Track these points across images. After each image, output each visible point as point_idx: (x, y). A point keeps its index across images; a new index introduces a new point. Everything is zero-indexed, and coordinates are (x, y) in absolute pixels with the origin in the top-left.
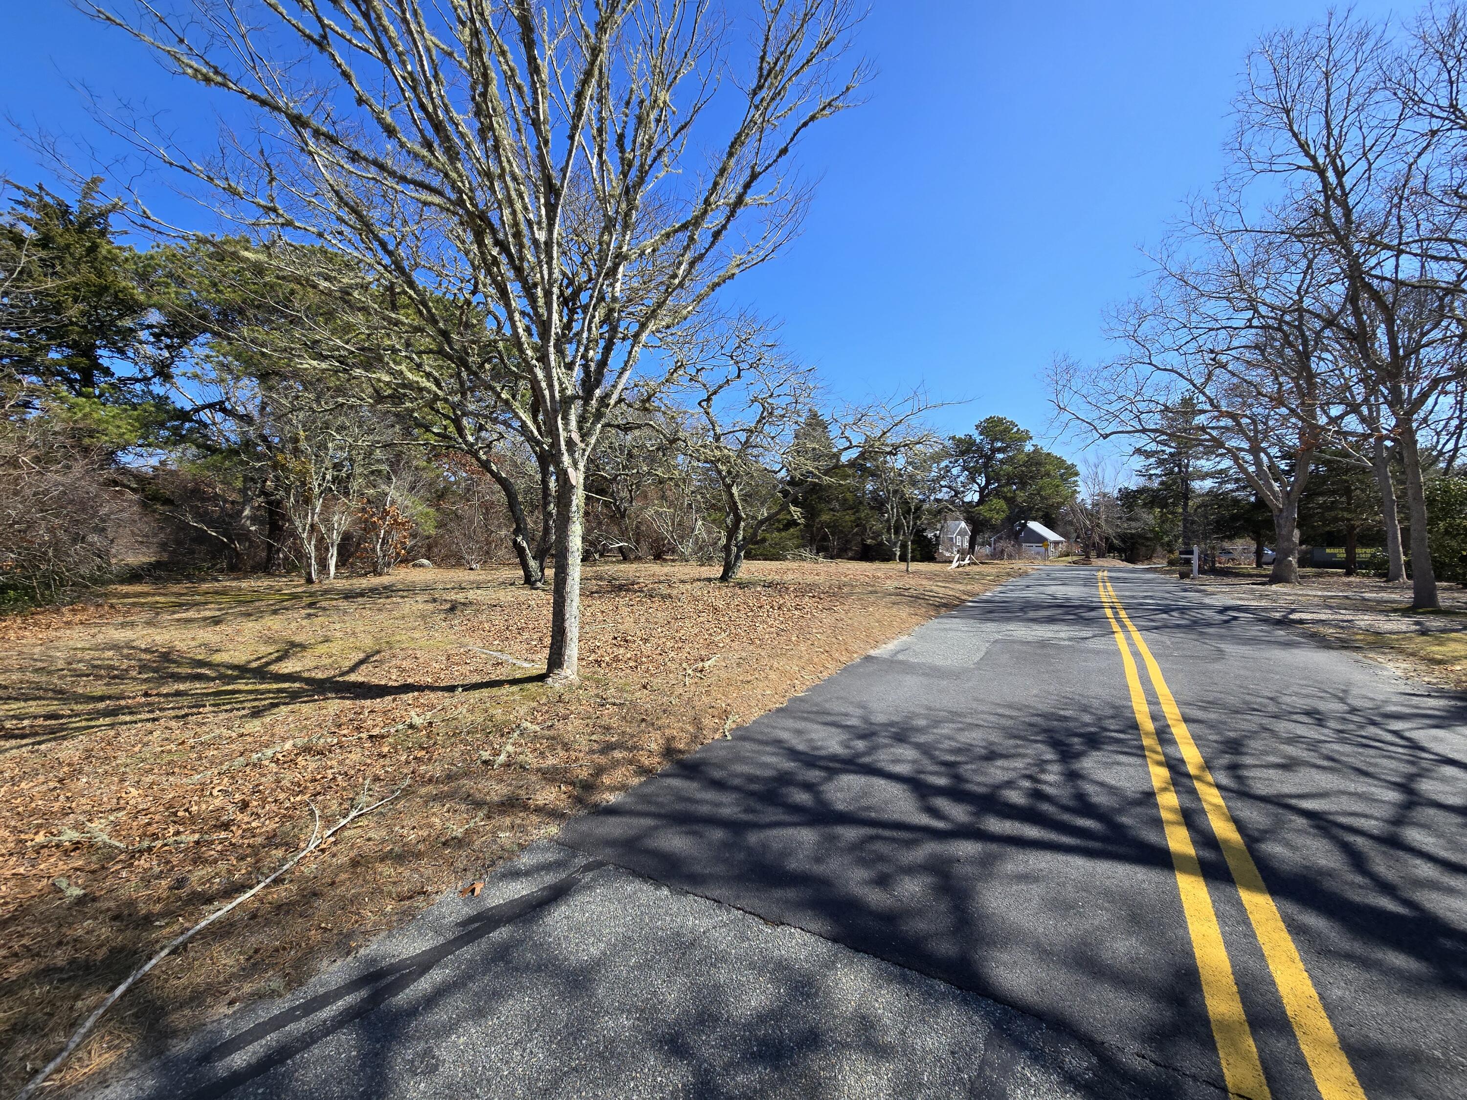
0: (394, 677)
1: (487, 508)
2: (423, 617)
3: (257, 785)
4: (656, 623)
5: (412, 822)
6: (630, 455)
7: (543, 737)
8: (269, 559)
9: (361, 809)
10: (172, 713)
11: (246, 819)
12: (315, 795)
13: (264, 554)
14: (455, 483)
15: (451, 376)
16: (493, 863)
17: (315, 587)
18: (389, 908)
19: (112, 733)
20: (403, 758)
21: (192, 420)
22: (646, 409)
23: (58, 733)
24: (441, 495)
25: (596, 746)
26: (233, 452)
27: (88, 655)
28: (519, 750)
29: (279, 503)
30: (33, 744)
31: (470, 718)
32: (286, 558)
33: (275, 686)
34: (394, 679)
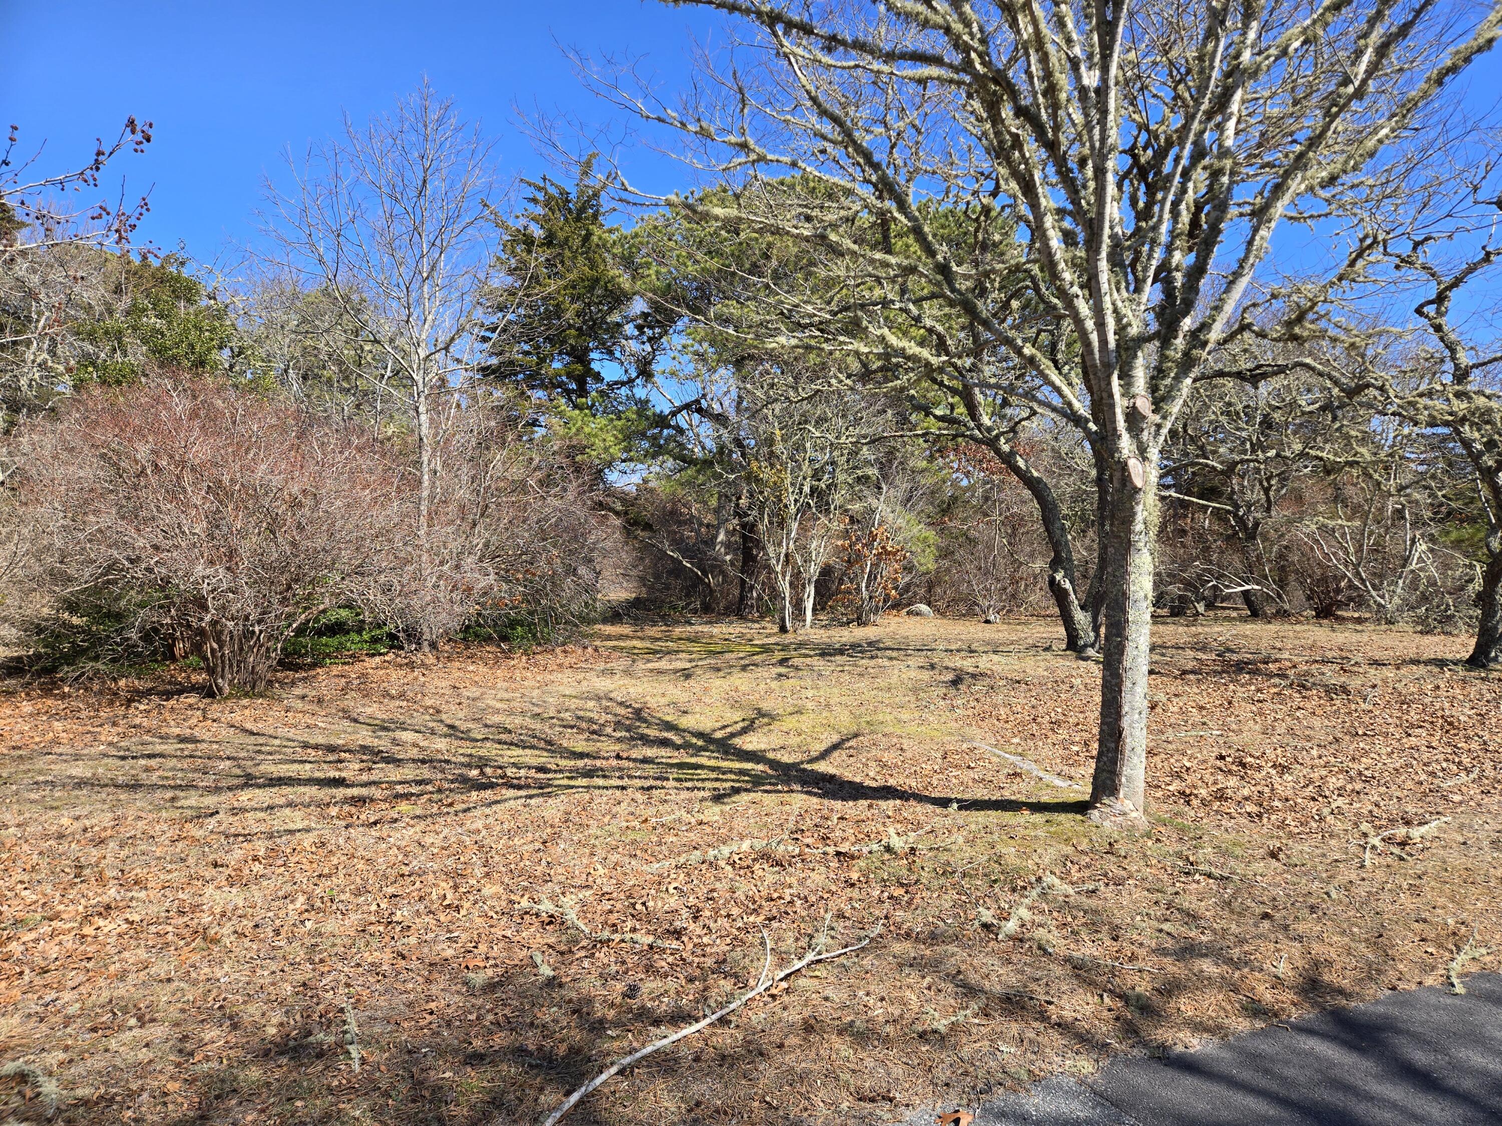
0: (872, 774)
1: (1014, 525)
2: (915, 690)
3: (712, 891)
4: (1309, 739)
5: (878, 989)
6: (1267, 424)
7: (1078, 907)
8: (742, 598)
9: (819, 953)
10: (638, 783)
11: (699, 931)
12: (770, 920)
13: (737, 592)
14: (967, 489)
15: (963, 328)
16: (988, 1089)
17: (789, 638)
18: (845, 1106)
19: (587, 797)
20: (876, 893)
21: (669, 426)
22: (1295, 338)
23: (544, 789)
24: (947, 509)
25: (1169, 944)
26: (707, 463)
27: (573, 704)
28: (1038, 919)
29: (752, 527)
30: (527, 797)
31: (969, 852)
32: (760, 598)
33: (737, 765)
34: (871, 777)
